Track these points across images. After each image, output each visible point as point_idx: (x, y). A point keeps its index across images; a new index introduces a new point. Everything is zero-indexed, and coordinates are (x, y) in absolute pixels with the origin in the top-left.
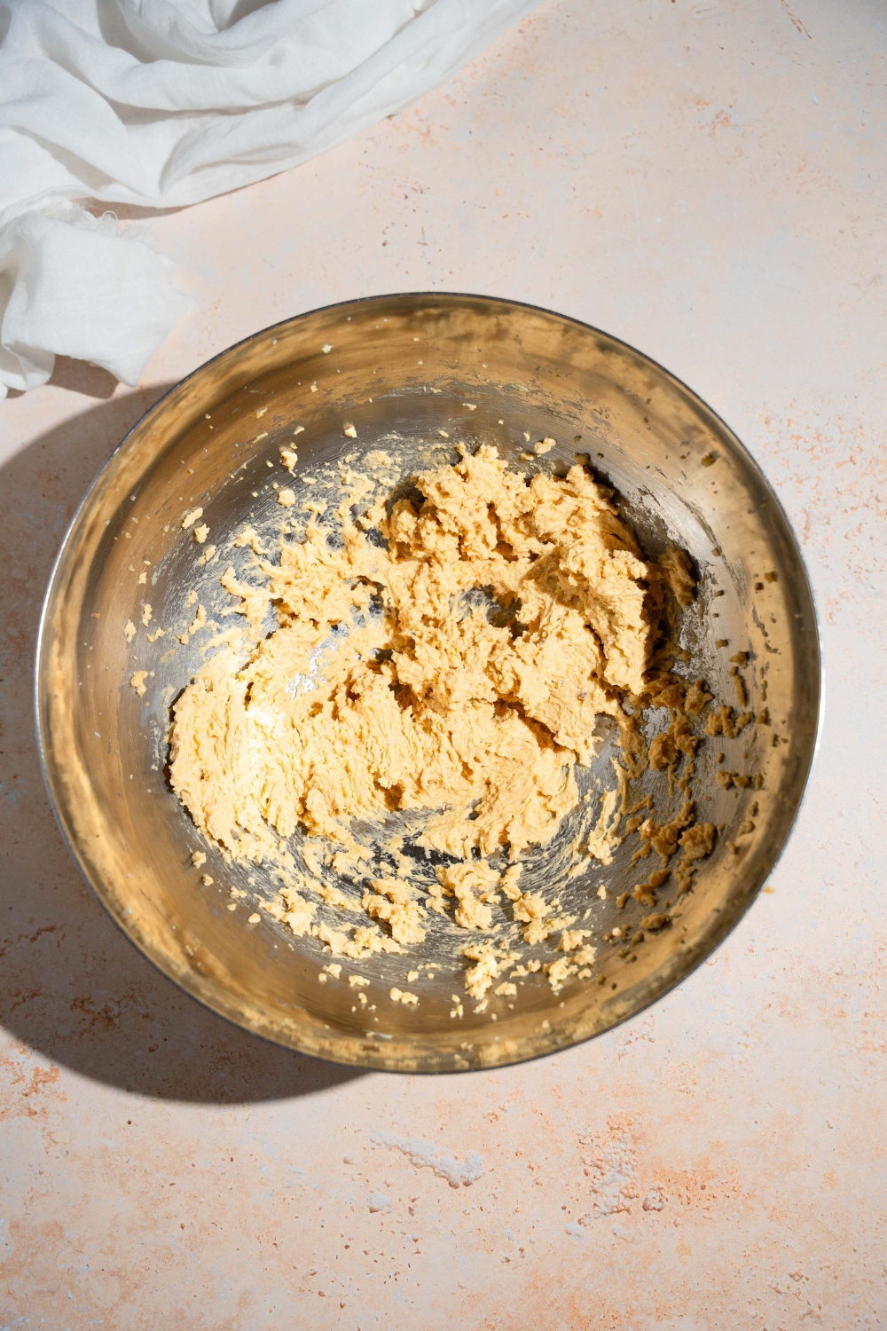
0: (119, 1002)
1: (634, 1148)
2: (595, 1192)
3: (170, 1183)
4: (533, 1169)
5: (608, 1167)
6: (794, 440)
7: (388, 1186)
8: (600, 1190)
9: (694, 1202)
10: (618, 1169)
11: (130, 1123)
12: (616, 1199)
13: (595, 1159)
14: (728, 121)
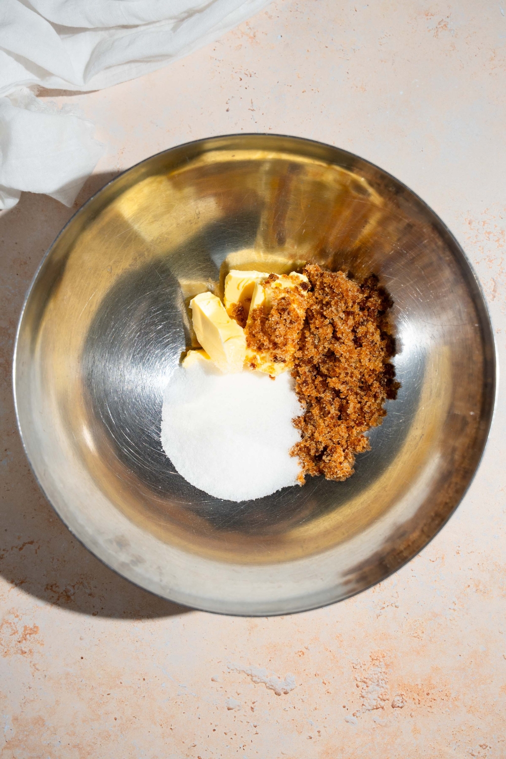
0: (74, 586)
1: (386, 671)
2: (363, 697)
3: (108, 693)
4: (325, 684)
5: (370, 682)
6: (487, 234)
7: (238, 695)
8: (366, 696)
9: (422, 703)
10: (377, 683)
11: (82, 658)
12: (375, 701)
13: (362, 678)
14: (446, 27)
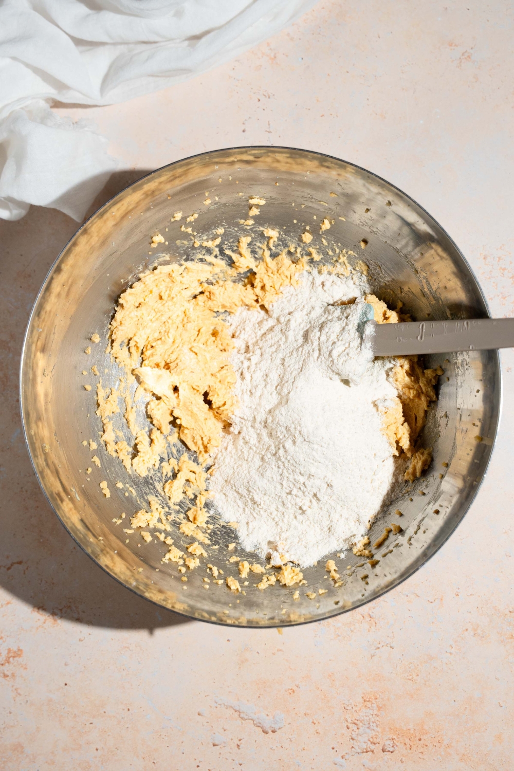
0: (61, 610)
1: (378, 713)
2: (353, 739)
3: (90, 722)
4: (315, 724)
5: (361, 724)
6: (502, 271)
7: (225, 730)
8: (356, 738)
9: (414, 748)
10: (367, 726)
11: (66, 684)
12: (366, 744)
13: (353, 719)
14: (470, 58)
